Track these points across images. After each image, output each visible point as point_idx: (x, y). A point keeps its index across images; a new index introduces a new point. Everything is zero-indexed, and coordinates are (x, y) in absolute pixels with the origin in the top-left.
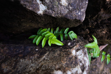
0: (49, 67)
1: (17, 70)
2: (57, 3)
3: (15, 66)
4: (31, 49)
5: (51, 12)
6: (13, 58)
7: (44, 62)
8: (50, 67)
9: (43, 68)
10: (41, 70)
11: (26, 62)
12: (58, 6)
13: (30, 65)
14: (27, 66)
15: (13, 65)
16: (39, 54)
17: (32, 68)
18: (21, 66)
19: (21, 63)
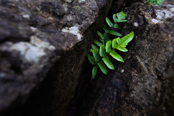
0: (164, 61)
1: (145, 105)
2: (78, 6)
3: (137, 107)
4: (117, 78)
5: (86, 22)
6: (121, 106)
7: (152, 67)
8: (166, 60)
9: (161, 69)
10: (164, 73)
11: (137, 90)
12: (83, 8)
13: (147, 86)
14: (145, 91)
15: (134, 109)
16: (133, 69)
17: (152, 84)
18: (142, 99)
19: (137, 97)
